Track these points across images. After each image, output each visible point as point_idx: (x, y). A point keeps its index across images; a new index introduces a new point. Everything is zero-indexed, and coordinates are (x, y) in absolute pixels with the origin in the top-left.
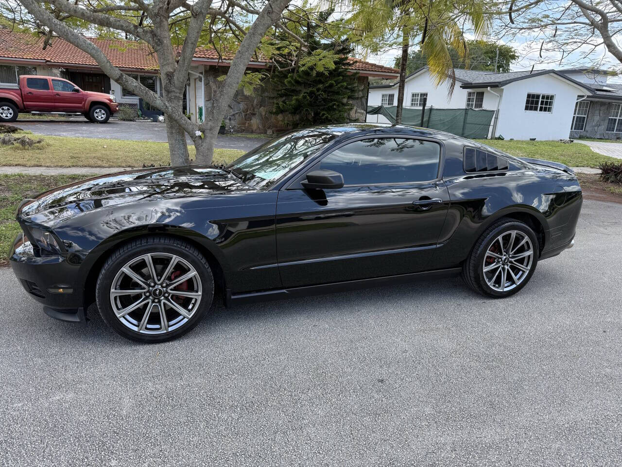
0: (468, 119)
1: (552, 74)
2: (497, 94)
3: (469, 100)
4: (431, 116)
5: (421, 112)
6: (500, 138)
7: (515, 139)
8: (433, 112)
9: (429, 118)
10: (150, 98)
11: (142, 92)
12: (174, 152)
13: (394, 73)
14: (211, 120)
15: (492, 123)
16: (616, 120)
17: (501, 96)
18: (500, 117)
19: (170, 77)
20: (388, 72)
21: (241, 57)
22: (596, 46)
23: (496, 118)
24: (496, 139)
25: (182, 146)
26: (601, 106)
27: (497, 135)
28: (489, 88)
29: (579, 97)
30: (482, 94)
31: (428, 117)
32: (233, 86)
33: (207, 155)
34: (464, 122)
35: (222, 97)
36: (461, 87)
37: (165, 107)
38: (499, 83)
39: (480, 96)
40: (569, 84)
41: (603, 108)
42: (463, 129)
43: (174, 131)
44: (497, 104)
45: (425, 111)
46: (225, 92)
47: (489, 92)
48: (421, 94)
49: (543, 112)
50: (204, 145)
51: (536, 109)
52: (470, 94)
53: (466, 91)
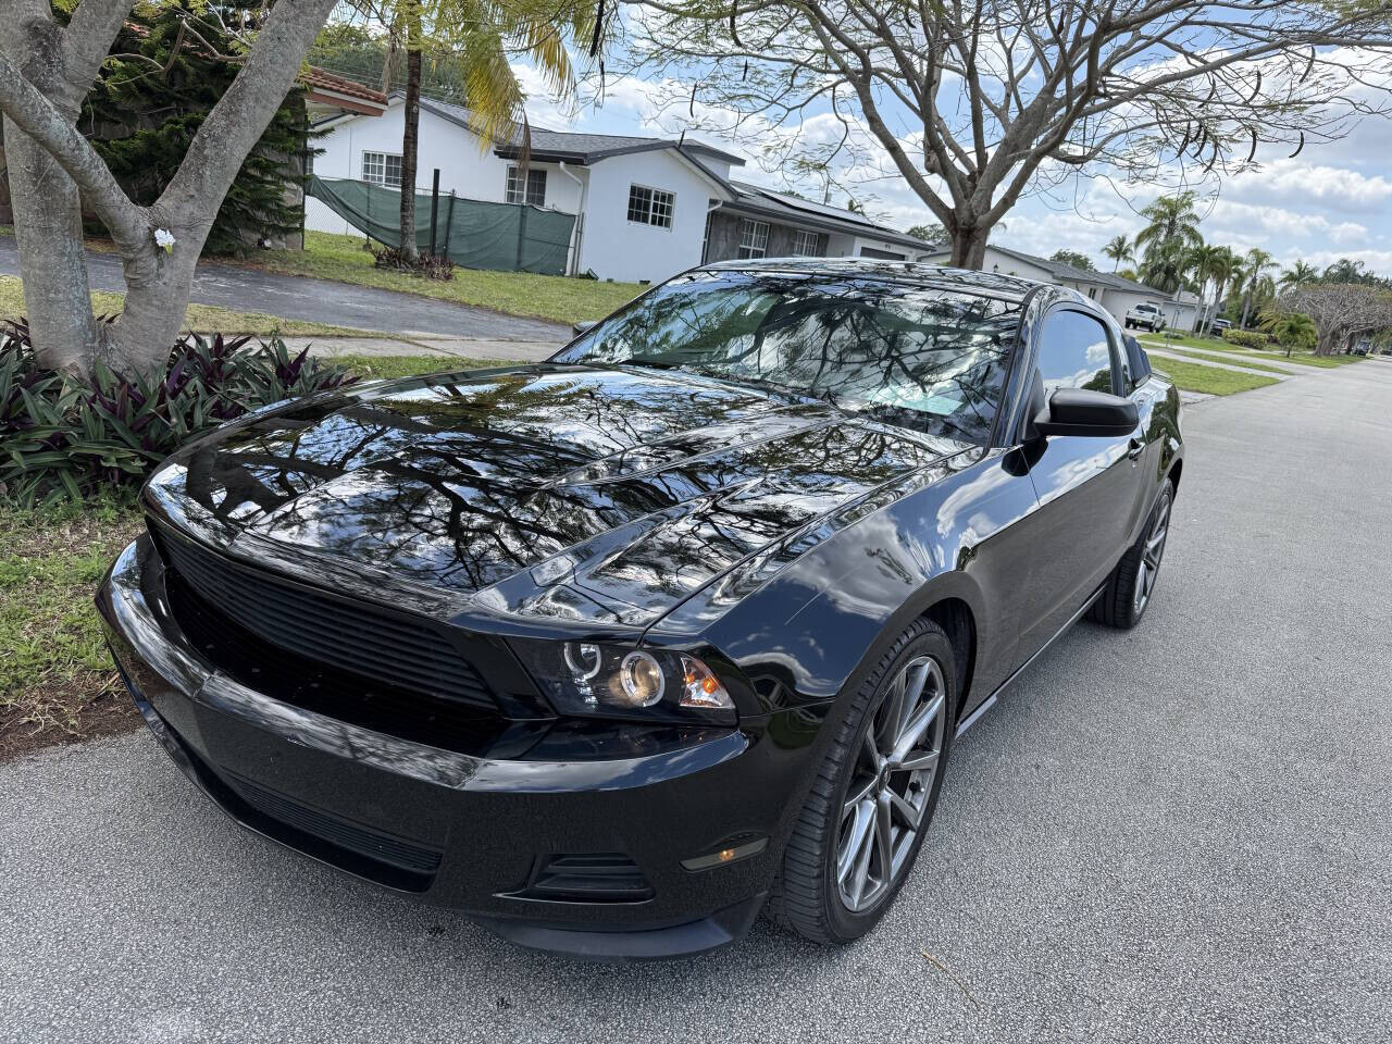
0: (527, 230)
1: (671, 150)
2: (577, 180)
3: (512, 185)
4: (455, 214)
5: (430, 203)
6: (589, 276)
7: (615, 281)
8: (457, 205)
9: (450, 218)
10: (33, 105)
11: (11, 82)
12: (52, 295)
13: (375, 101)
14: (192, 196)
15: (572, 244)
16: (749, 250)
17: (585, 185)
18: (586, 230)
19: (48, 39)
20: (361, 97)
21: (296, 17)
22: (789, 110)
23: (579, 232)
24: (582, 277)
25: (79, 274)
26: (728, 222)
27: (583, 270)
28: (562, 164)
29: (713, 202)
30: (543, 174)
31: (446, 215)
32: (272, 103)
33: (175, 307)
34: (520, 235)
35: (235, 130)
36: (496, 153)
37: (73, 145)
38: (585, 155)
39: (538, 181)
40: (696, 175)
41: (731, 227)
42: (520, 251)
43: (56, 225)
44: (579, 201)
45: (439, 200)
46: (244, 115)
47: (560, 171)
48: (388, 157)
49: (656, 227)
50: (168, 275)
51: (645, 220)
52: (512, 171)
53: (505, 164)
